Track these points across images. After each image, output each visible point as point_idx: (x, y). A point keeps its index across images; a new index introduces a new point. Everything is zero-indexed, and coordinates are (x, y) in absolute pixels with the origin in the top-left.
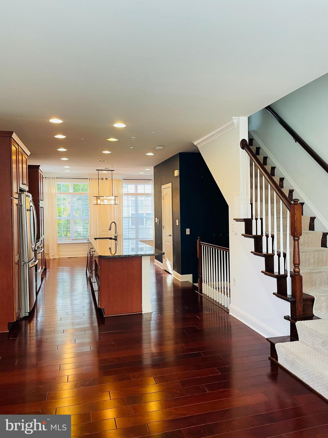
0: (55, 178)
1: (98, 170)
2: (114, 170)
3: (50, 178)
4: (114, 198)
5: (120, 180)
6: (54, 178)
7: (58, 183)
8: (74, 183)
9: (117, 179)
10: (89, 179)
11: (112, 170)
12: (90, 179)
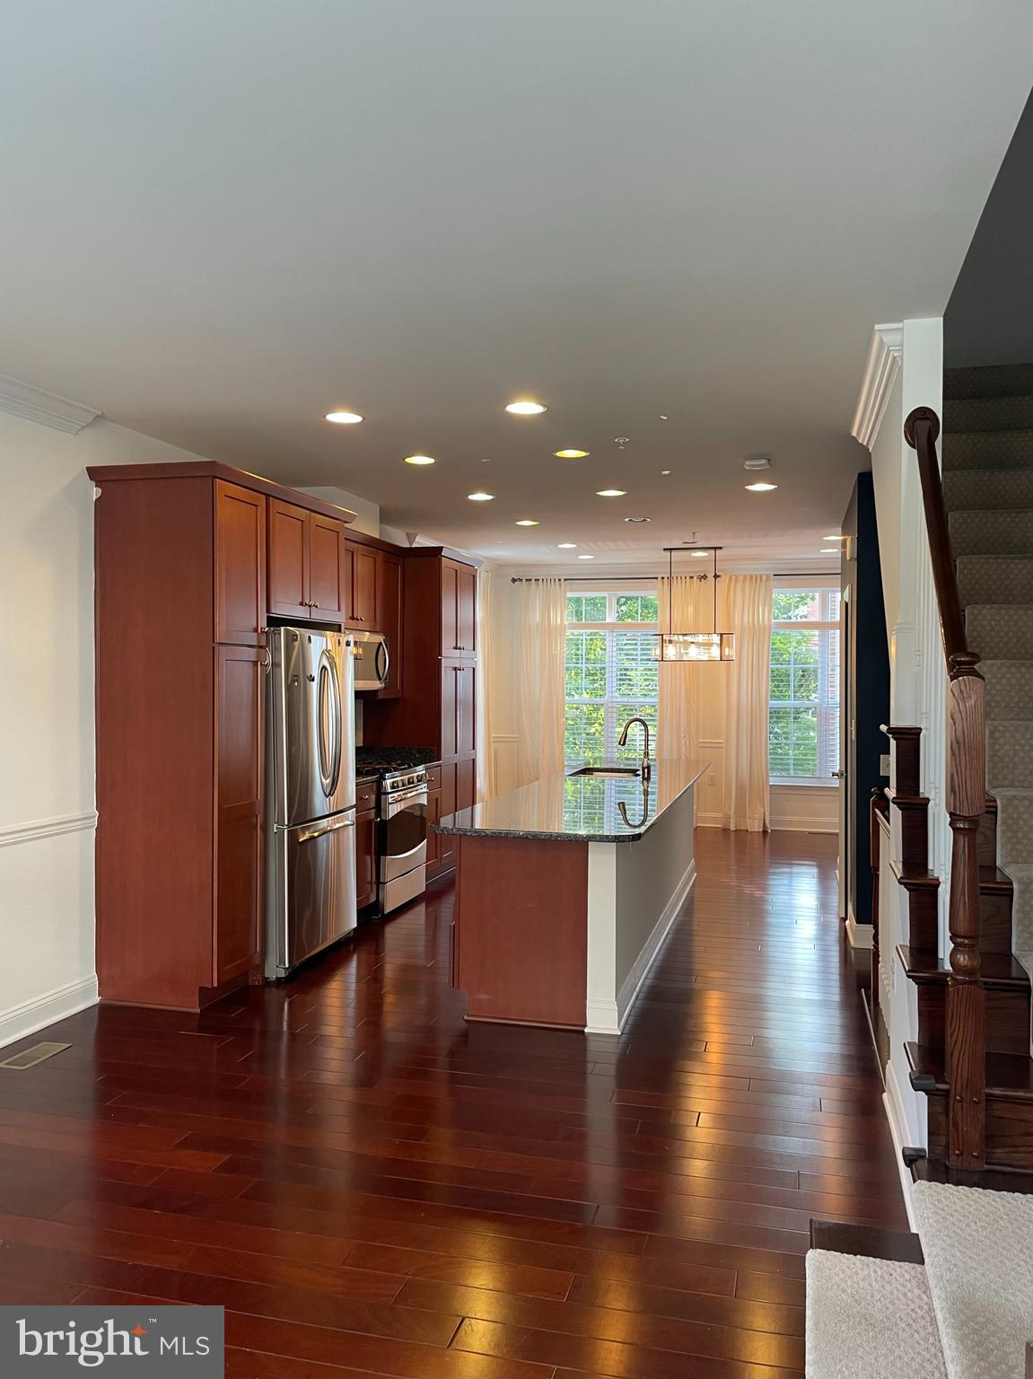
0: (562, 581)
1: (671, 549)
2: (721, 548)
3: (549, 581)
4: (716, 639)
5: (761, 576)
6: (560, 580)
7: (569, 595)
8: (621, 594)
9: (751, 577)
10: (660, 578)
11: (715, 548)
12: (663, 578)
